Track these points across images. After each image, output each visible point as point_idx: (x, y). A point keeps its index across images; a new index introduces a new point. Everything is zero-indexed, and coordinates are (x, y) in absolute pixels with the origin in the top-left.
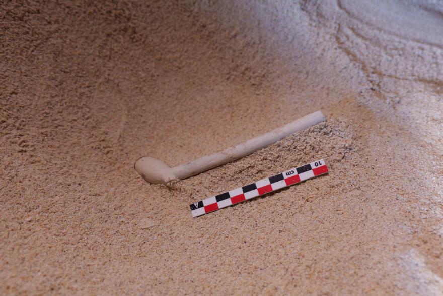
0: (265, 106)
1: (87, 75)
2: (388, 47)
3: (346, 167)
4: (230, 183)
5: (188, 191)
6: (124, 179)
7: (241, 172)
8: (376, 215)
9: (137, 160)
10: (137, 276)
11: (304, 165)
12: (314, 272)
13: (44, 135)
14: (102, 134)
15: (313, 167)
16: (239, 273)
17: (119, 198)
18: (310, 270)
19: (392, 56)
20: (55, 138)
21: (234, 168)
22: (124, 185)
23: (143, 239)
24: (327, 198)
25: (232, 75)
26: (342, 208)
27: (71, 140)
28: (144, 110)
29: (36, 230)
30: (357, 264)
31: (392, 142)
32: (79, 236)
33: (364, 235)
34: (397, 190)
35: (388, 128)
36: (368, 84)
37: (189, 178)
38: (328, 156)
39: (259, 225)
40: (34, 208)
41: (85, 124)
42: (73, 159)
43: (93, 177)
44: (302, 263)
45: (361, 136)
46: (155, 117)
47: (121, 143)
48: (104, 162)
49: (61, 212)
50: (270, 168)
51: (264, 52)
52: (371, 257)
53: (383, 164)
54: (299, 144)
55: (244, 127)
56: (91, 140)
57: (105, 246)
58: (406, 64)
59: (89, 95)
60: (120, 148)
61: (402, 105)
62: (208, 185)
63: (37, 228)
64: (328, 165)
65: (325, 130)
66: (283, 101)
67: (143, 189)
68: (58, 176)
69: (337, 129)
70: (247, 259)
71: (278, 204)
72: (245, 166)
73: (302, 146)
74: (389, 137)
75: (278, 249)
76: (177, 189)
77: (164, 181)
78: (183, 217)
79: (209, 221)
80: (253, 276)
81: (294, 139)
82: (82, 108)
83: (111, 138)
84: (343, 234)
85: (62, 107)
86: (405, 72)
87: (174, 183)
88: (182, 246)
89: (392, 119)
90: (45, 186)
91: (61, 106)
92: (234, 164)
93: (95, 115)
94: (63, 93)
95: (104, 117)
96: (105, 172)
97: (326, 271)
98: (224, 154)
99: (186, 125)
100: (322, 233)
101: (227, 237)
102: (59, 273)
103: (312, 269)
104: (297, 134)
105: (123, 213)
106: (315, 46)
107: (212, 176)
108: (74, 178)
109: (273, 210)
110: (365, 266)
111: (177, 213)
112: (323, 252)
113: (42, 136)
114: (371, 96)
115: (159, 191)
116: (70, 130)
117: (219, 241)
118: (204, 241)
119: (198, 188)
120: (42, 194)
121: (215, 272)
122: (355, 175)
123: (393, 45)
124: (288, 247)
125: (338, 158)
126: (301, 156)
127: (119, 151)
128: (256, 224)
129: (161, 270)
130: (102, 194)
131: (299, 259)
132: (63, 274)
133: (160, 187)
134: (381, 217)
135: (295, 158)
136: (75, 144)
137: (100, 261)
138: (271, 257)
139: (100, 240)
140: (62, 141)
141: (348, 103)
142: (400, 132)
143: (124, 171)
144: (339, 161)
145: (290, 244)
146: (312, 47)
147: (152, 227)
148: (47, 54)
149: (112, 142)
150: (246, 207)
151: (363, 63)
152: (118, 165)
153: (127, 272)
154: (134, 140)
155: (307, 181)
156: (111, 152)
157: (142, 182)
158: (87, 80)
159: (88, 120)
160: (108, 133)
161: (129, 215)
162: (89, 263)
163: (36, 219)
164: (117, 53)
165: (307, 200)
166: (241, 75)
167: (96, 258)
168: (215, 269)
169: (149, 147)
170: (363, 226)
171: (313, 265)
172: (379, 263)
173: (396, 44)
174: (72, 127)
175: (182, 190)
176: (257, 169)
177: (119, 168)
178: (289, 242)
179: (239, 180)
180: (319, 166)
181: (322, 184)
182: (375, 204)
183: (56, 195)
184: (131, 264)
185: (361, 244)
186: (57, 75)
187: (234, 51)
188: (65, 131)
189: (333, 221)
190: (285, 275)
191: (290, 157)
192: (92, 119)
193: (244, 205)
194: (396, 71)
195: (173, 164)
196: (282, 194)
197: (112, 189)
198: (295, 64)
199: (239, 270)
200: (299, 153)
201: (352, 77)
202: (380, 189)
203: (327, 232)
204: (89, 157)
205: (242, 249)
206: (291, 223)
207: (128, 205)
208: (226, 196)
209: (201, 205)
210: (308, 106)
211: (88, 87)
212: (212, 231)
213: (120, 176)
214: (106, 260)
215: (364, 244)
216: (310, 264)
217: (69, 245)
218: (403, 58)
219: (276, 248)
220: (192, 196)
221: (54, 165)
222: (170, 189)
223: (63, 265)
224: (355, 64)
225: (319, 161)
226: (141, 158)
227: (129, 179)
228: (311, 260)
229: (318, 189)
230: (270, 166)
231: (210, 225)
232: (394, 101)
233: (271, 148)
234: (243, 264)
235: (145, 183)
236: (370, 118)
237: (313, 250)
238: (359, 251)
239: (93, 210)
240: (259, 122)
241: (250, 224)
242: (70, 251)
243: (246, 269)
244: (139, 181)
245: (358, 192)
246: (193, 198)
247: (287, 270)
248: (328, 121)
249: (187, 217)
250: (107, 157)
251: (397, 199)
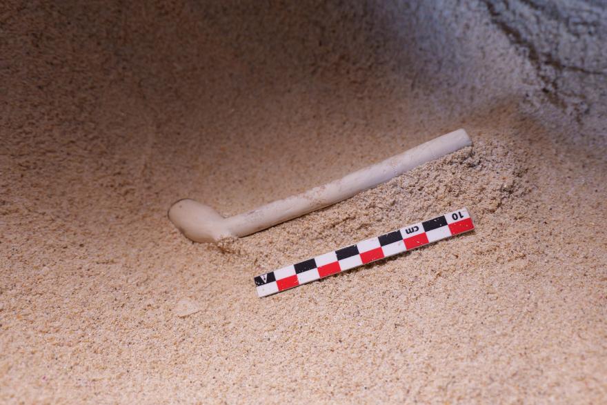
0: (372, 117)
1: (89, 68)
2: (571, 20)
3: (502, 220)
4: (316, 242)
5: (251, 255)
6: (152, 235)
7: (334, 226)
8: (552, 303)
9: (172, 205)
10: (170, 397)
11: (434, 216)
12: (452, 397)
13: (22, 168)
14: (116, 164)
15: (450, 220)
16: (332, 393)
17: (144, 266)
18: (446, 395)
19: (577, 35)
20: (41, 171)
21: (322, 220)
22: (152, 244)
23: (182, 333)
24: (472, 272)
25: (319, 67)
26: (496, 289)
27: (68, 174)
28: (183, 124)
29: (11, 325)
30: (521, 385)
31: (577, 178)
32: (80, 332)
33: (531, 335)
34: (585, 260)
35: (568, 155)
36: (539, 82)
37: (252, 234)
38: (474, 204)
39: (361, 314)
40: (7, 289)
41: (89, 148)
42: (72, 204)
43: (104, 232)
44: (433, 381)
45: (527, 170)
46: (201, 135)
47: (148, 177)
48: (121, 209)
49: (50, 293)
50: (379, 221)
51: (371, 30)
52: (545, 374)
53: (562, 215)
54: (427, 182)
55: (339, 151)
56: (99, 174)
57: (120, 347)
58: (600, 49)
59: (93, 102)
60: (146, 185)
61: (591, 116)
62: (282, 246)
63: (13, 321)
64: (474, 218)
65: (470, 160)
66: (400, 109)
67: (182, 251)
68: (46, 233)
69: (488, 158)
70: (344, 370)
71: (392, 279)
72: (340, 216)
73: (432, 186)
74: (570, 170)
75: (393, 354)
76: (234, 253)
77: (213, 239)
78: (244, 295)
79: (284, 304)
80: (352, 399)
81: (419, 175)
82: (83, 122)
83: (131, 169)
84: (497, 332)
85: (51, 122)
86: (598, 61)
87: (229, 243)
88: (242, 345)
89: (575, 140)
90: (26, 251)
91: (49, 120)
92: (323, 214)
93: (105, 134)
94: (51, 100)
95: (120, 136)
96: (122, 224)
97: (472, 398)
98: (307, 197)
99: (248, 146)
100: (464, 331)
101: (312, 332)
102: (46, 397)
103: (449, 393)
104: (424, 167)
105: (149, 292)
106: (454, 19)
107: (288, 232)
108: (73, 236)
109: (385, 289)
110: (534, 390)
111: (235, 289)
112: (465, 363)
113: (20, 169)
114: (542, 102)
115: (206, 254)
116: (64, 159)
117: (299, 338)
118: (276, 336)
119: (266, 250)
120: (21, 264)
121: (294, 391)
122: (517, 235)
123: (580, 17)
124: (410, 352)
125: (490, 207)
126: (430, 202)
127: (144, 190)
128: (359, 312)
129: (209, 387)
130: (118, 260)
131: (426, 373)
132: (52, 398)
133: (209, 248)
134: (560, 306)
135: (420, 206)
136: (74, 180)
137: (113, 372)
138: (382, 369)
139: (112, 337)
140: (53, 176)
141: (505, 114)
142: (588, 161)
143: (151, 222)
144: (492, 211)
145: (413, 347)
146: (448, 21)
147: (195, 314)
148: (20, 36)
149: (132, 176)
150: (342, 282)
151: (531, 46)
152: (143, 212)
153: (155, 390)
154: (168, 171)
155: (440, 243)
156: (132, 192)
157: (179, 240)
158: (90, 77)
159: (94, 142)
160: (127, 162)
161: (161, 294)
162: (94, 378)
163: (10, 306)
164: (136, 31)
165: (439, 275)
166: (334, 66)
167: (106, 367)
168: (293, 385)
169: (191, 183)
170: (530, 320)
171: (449, 386)
172: (558, 384)
173: (585, 15)
174: (68, 154)
175: (242, 253)
176: (360, 222)
177: (144, 217)
178: (411, 343)
179: (330, 239)
180: (459, 219)
181: (464, 248)
182: (549, 283)
183: (44, 265)
184: (161, 377)
185: (528, 351)
186: (40, 69)
187: (323, 29)
188: (58, 159)
189: (482, 311)
190: (405, 400)
191: (413, 204)
192: (100, 139)
193: (338, 279)
194: (582, 60)
195: (228, 212)
196: (399, 261)
197: (134, 251)
198: (421, 49)
199: (331, 389)
200: (426, 198)
201: (512, 71)
202: (557, 258)
203: (472, 329)
204: (98, 200)
205: (335, 352)
206: (414, 312)
207: (159, 276)
208: (310, 265)
209: (271, 278)
210: (440, 118)
211: (92, 88)
212: (289, 320)
213: (147, 229)
214: (122, 370)
215: (532, 351)
216: (445, 384)
217: (65, 346)
218: (595, 38)
219: (389, 352)
220: (258, 263)
221: (41, 216)
222: (223, 251)
223: (52, 383)
224: (517, 49)
225: (460, 211)
226: (178, 201)
227: (161, 235)
228: (448, 377)
229: (457, 257)
230: (380, 217)
231: (285, 311)
232: (578, 110)
233: (382, 189)
234: (337, 377)
235: (186, 241)
236: (541, 138)
237: (450, 359)
238: (524, 364)
239: (102, 288)
240: (363, 144)
241: (347, 311)
242: (64, 358)
243: (341, 387)
244: (175, 238)
245: (522, 263)
246: (259, 266)
247: (408, 391)
248: (476, 145)
249: (249, 296)
250: (125, 199)
251: (585, 275)
